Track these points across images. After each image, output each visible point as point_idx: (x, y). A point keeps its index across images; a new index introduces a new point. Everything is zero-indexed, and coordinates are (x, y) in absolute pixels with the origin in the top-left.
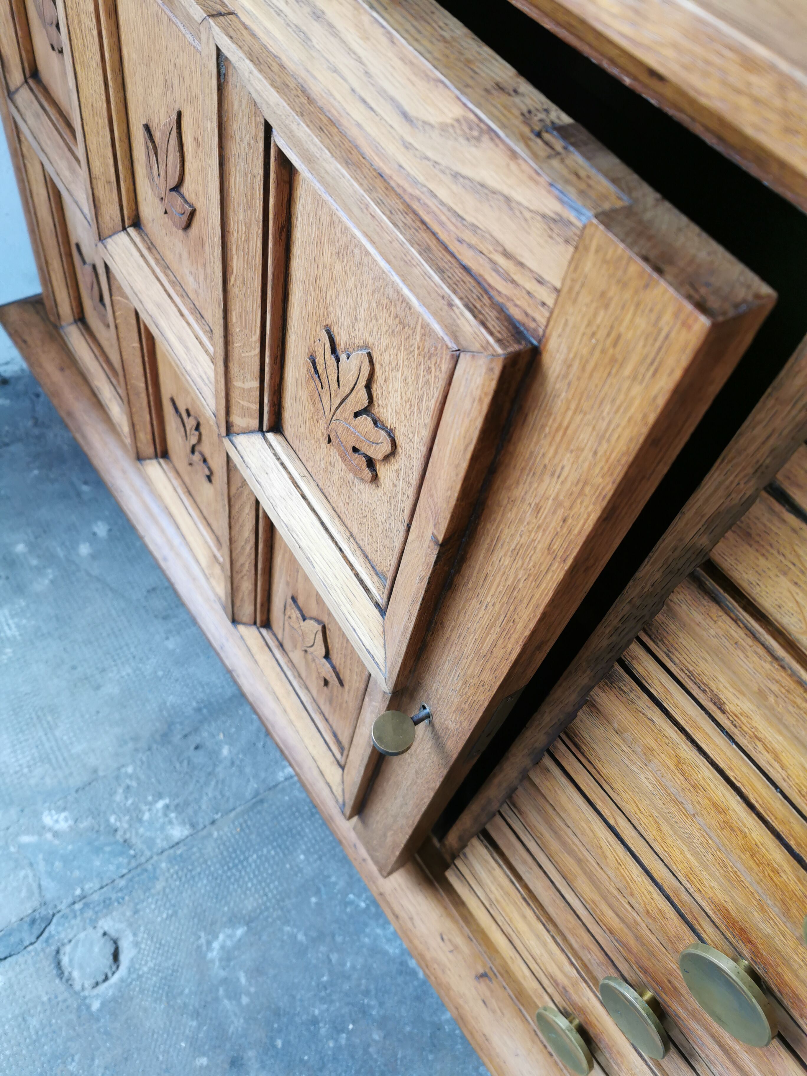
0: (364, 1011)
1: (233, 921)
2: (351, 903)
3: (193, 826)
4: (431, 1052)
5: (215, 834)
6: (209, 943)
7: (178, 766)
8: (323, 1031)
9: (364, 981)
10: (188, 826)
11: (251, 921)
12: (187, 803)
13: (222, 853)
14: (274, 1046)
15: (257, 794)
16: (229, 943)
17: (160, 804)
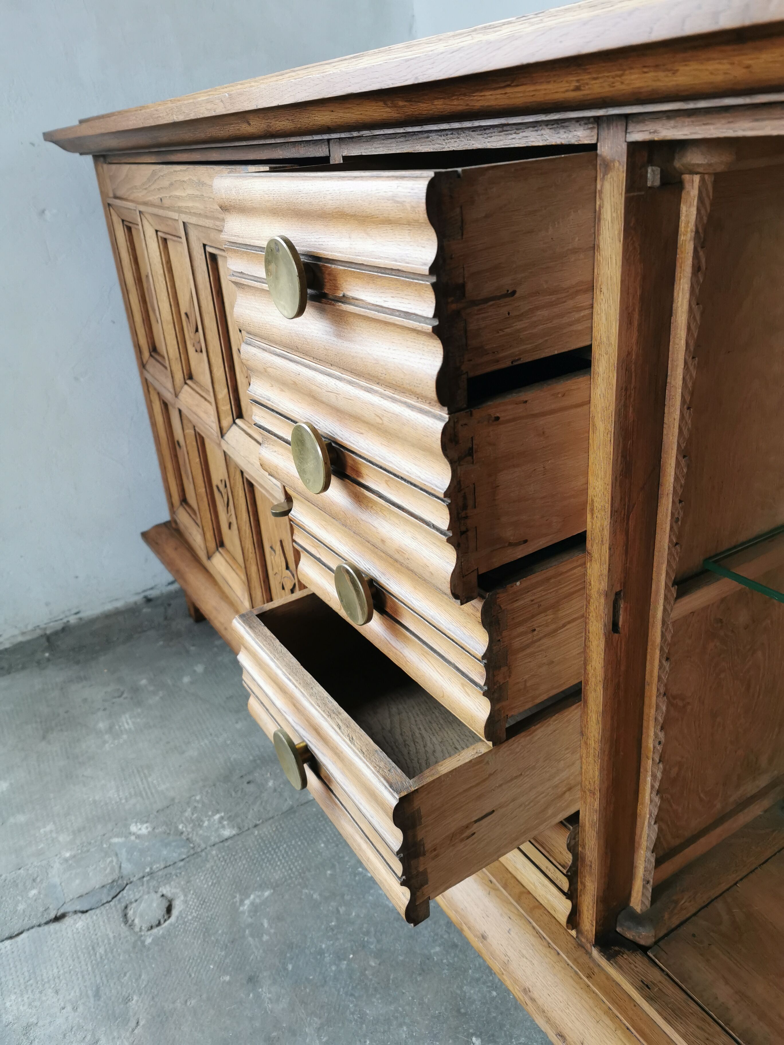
0: (364, 946)
1: (262, 886)
2: (360, 873)
3: (240, 828)
4: (420, 974)
5: (256, 833)
6: (242, 901)
7: (233, 794)
8: (327, 959)
9: (365, 925)
10: (236, 829)
11: (277, 886)
12: (237, 815)
13: (259, 845)
14: (285, 969)
15: (292, 808)
16: (258, 901)
17: (217, 817)
